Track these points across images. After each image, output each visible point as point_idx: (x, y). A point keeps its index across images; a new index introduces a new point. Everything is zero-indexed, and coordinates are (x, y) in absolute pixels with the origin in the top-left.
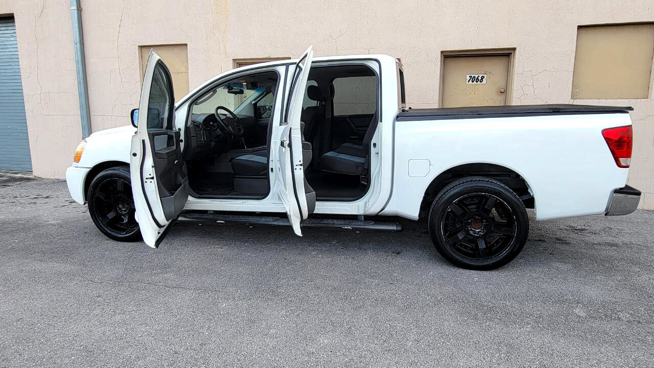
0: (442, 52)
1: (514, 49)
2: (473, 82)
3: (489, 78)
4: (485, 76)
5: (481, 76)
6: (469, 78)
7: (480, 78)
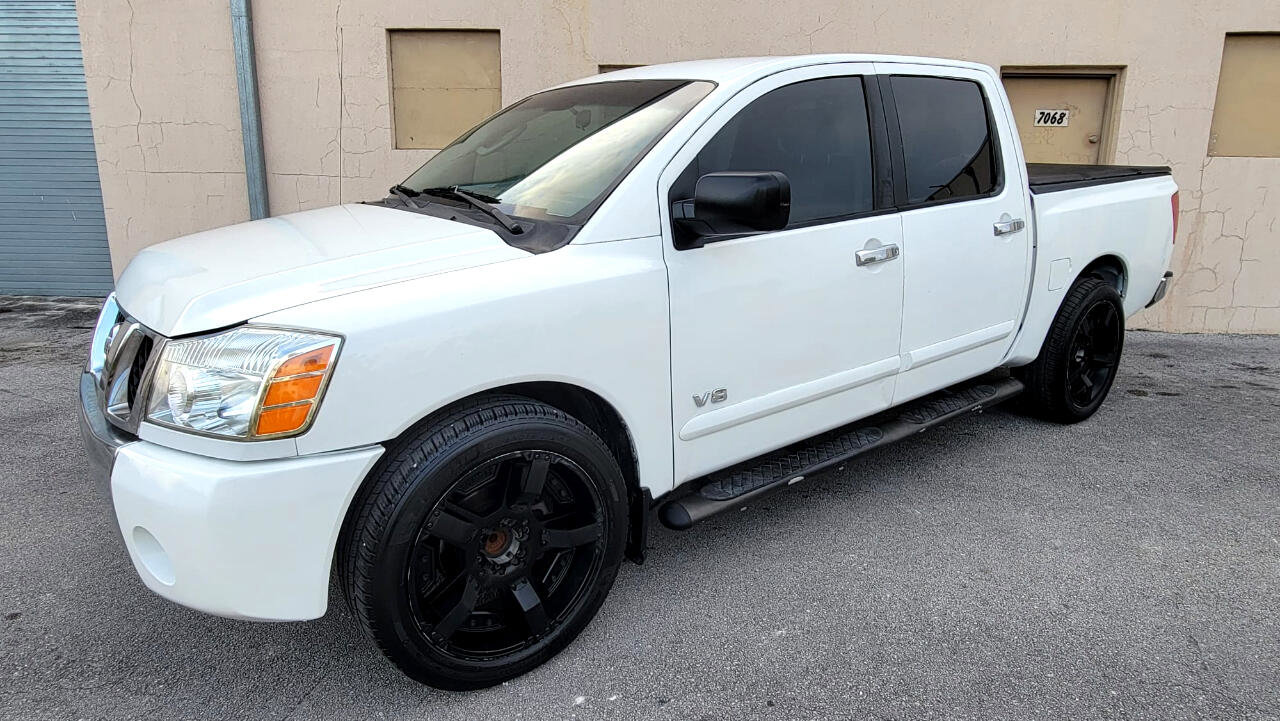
0: (1002, 68)
2: (1045, 122)
4: (1067, 112)
6: (1038, 116)
7: (1058, 117)
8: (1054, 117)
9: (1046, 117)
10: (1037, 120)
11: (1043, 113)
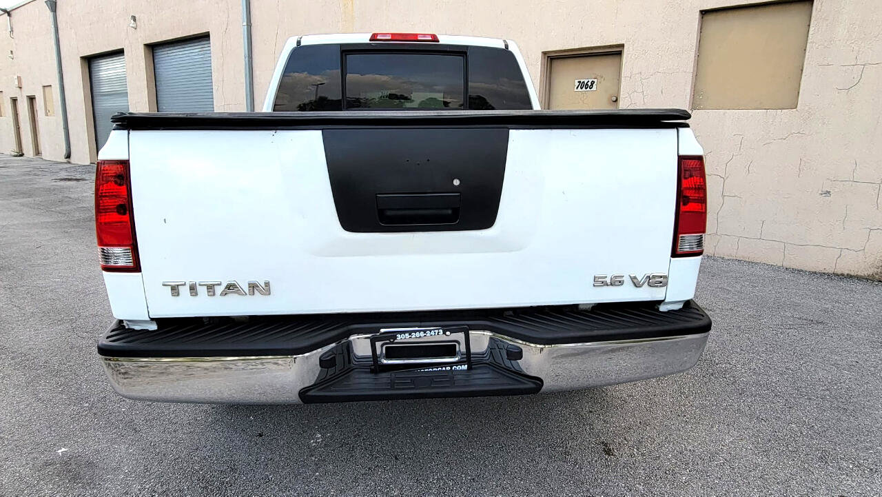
1: (622, 46)
2: (581, 88)
3: (600, 83)
4: (595, 80)
5: (590, 81)
6: (577, 84)
7: (589, 84)
8: (587, 84)
9: (582, 85)
10: (576, 87)
11: (580, 82)
